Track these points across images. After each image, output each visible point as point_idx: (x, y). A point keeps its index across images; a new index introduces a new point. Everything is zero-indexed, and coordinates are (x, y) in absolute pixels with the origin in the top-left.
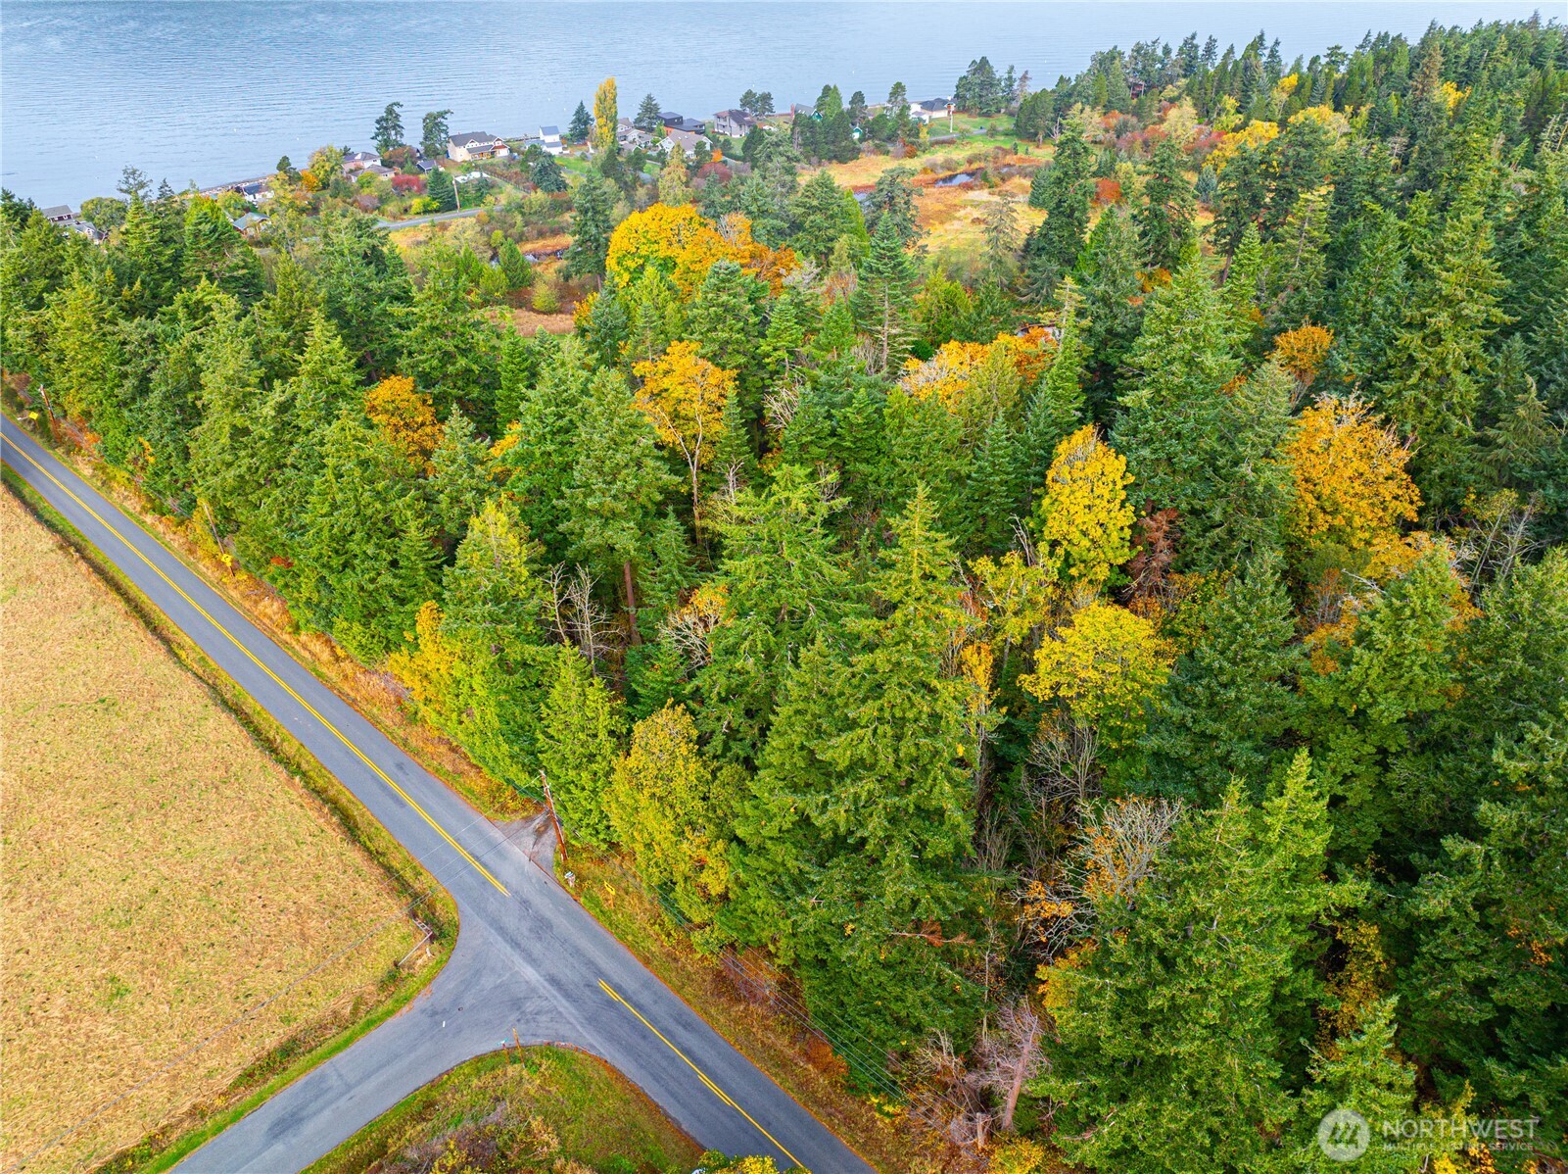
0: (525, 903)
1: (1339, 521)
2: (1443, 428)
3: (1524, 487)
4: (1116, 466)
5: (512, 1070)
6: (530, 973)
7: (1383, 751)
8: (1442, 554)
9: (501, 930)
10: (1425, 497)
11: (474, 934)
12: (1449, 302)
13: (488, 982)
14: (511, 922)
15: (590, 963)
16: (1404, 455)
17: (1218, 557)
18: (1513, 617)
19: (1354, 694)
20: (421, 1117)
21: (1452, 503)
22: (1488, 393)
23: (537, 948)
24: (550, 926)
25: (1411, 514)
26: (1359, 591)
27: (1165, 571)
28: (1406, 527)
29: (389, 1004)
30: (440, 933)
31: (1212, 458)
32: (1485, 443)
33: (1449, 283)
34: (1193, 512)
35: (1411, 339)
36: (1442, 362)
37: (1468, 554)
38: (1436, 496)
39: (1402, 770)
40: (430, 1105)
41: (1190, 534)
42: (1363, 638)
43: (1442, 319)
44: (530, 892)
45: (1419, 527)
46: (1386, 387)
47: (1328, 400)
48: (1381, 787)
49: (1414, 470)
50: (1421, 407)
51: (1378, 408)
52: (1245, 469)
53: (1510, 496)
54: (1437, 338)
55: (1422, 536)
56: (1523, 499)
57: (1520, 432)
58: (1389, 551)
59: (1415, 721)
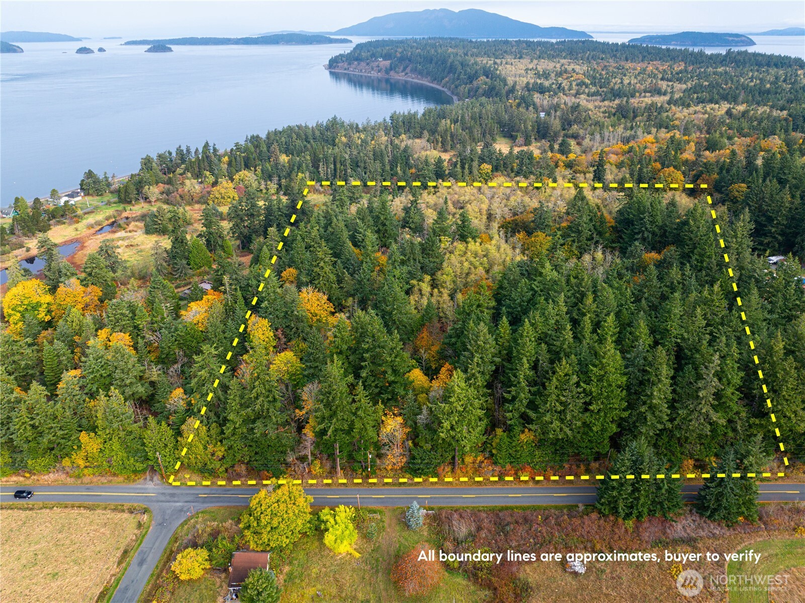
0: (163, 494)
1: (318, 317)
2: (332, 287)
3: (353, 296)
4: (265, 322)
5: (192, 521)
6: (178, 504)
7: (347, 356)
8: (342, 316)
9: (161, 501)
10: (334, 305)
11: (154, 507)
12: (322, 259)
13: (169, 512)
14: (163, 498)
15: (194, 494)
16: (326, 297)
17: (296, 335)
18: (357, 323)
19: (338, 348)
20: (176, 542)
21: (340, 304)
22: (338, 276)
23: (176, 499)
24: (175, 494)
25: (333, 310)
26: (330, 330)
27: (285, 344)
28: (333, 314)
29: (145, 530)
30: (145, 511)
31: (286, 312)
32: (341, 288)
33: (320, 255)
34: (287, 327)
35: (317, 269)
36: (325, 273)
37: (347, 315)
38: (336, 304)
39: (351, 358)
40: (177, 538)
41: (288, 332)
42: (335, 336)
43: (322, 264)
44: (161, 491)
45: (336, 312)
46: (316, 282)
47: (304, 290)
48: (349, 363)
49: (329, 299)
50: (325, 285)
51: (316, 287)
52: (296, 313)
53: (351, 299)
54: (322, 268)
55: (337, 314)
56: (354, 299)
57: (347, 283)
58: (332, 320)
59: (350, 348)
